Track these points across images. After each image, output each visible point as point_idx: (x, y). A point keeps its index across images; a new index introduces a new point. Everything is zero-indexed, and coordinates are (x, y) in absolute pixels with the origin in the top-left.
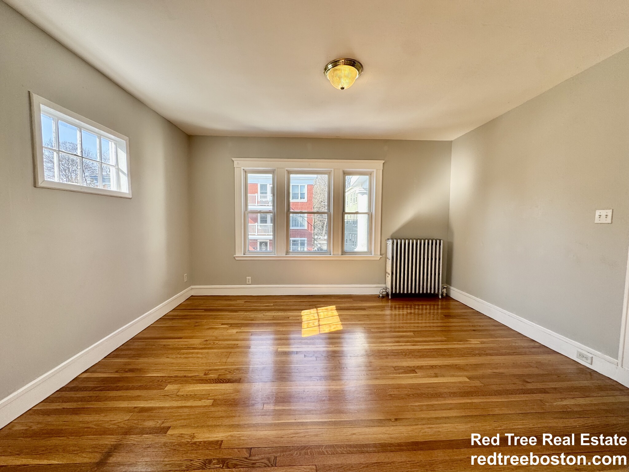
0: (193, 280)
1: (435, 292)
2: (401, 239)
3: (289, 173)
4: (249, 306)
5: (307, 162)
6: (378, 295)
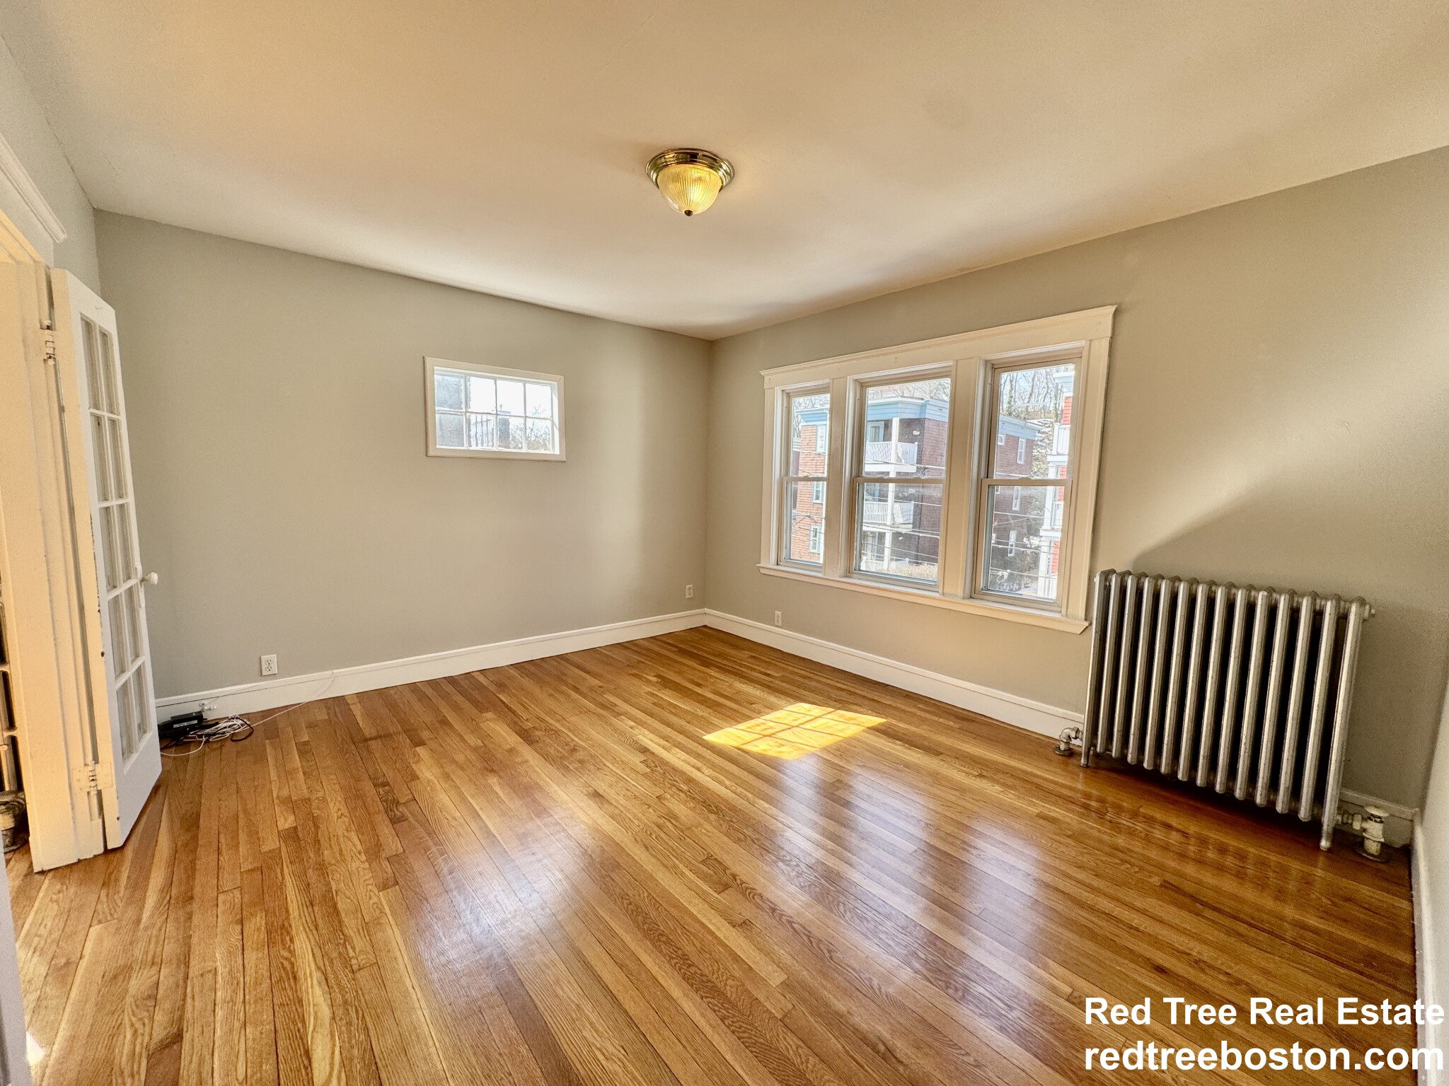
0: (702, 599)
1: (1293, 812)
2: (1140, 577)
3: (863, 386)
4: (741, 665)
5: (894, 353)
6: (1058, 743)
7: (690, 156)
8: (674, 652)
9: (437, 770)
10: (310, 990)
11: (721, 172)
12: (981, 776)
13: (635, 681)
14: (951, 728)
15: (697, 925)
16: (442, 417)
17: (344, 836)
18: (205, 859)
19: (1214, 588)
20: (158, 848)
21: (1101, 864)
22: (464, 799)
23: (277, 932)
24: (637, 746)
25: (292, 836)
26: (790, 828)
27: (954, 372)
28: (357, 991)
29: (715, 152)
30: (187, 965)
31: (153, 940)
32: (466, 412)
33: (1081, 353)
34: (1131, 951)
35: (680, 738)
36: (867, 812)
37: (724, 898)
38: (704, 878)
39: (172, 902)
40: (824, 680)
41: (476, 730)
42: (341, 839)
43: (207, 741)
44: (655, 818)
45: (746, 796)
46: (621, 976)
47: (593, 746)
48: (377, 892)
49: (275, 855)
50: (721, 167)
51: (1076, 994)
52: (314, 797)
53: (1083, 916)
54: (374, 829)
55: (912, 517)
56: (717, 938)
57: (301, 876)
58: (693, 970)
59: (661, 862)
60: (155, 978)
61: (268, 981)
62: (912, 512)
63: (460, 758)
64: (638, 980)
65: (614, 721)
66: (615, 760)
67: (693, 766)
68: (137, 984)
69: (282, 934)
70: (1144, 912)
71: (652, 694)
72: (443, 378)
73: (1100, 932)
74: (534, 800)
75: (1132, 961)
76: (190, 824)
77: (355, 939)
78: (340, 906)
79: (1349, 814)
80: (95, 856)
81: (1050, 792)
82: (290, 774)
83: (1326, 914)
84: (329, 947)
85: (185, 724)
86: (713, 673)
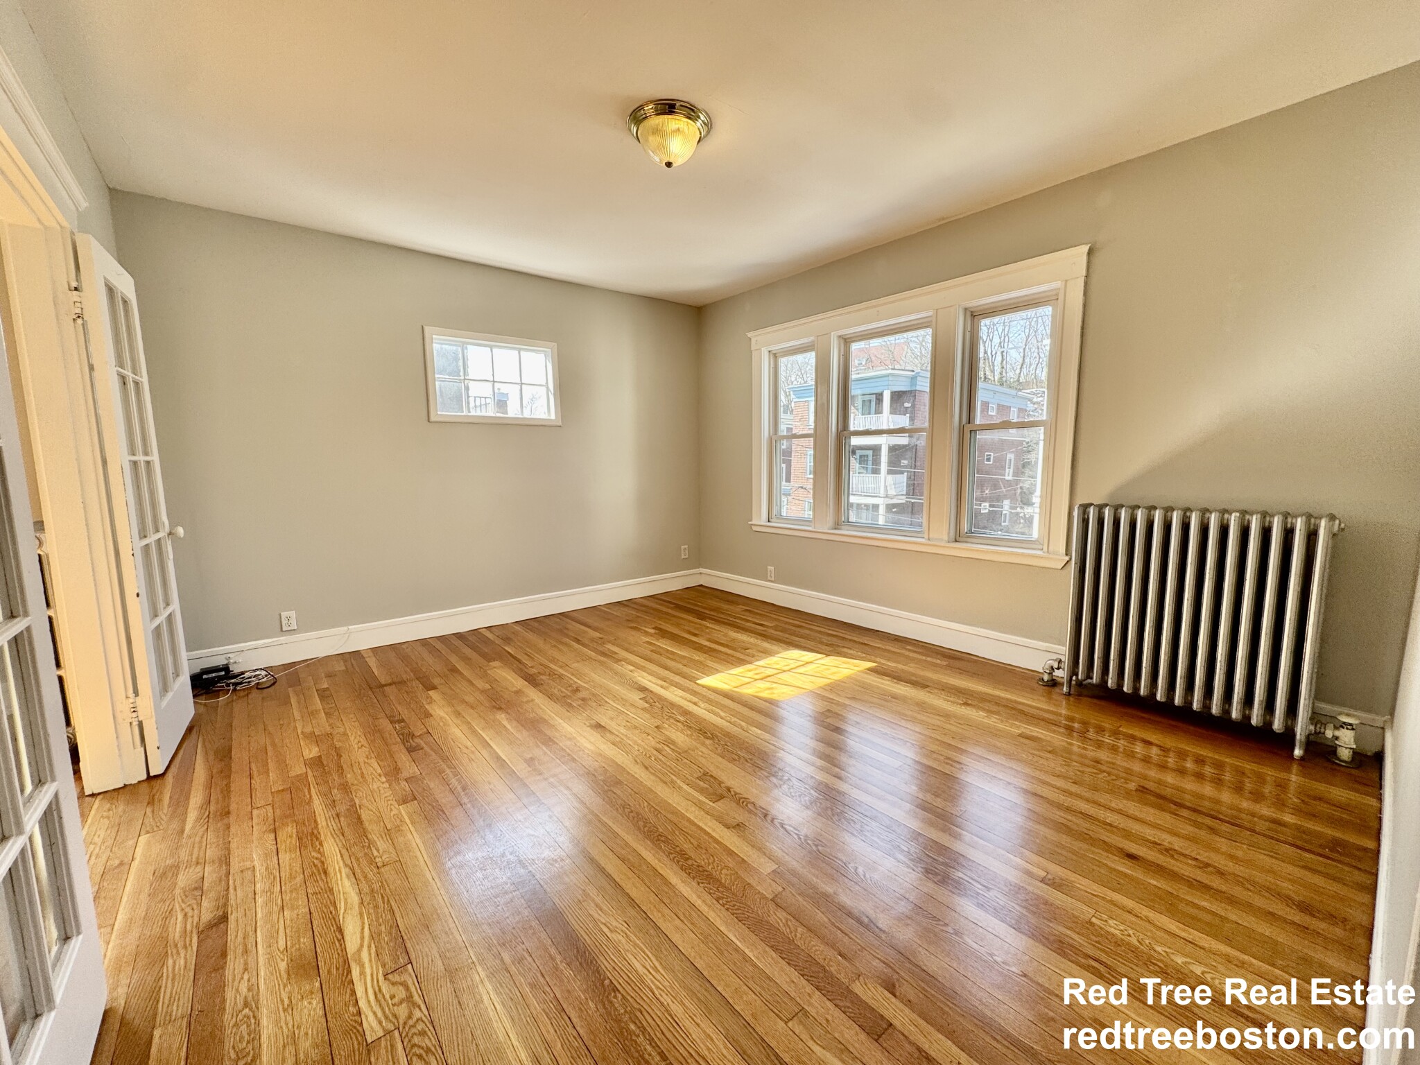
1: (1268, 724)
2: (1117, 508)
3: (846, 341)
4: (735, 618)
5: (875, 306)
6: (1041, 675)
7: (668, 107)
8: (671, 608)
9: (449, 709)
10: (340, 883)
11: (699, 123)
12: (966, 704)
13: (633, 633)
14: (936, 665)
15: (693, 828)
16: (441, 384)
17: (365, 763)
18: (239, 783)
19: (1188, 514)
20: (195, 775)
21: (1078, 773)
22: (474, 732)
23: (307, 837)
24: (636, 686)
25: (317, 762)
26: (783, 750)
27: (934, 324)
28: (382, 883)
29: (692, 102)
30: (228, 864)
31: (196, 845)
32: (465, 379)
33: (1057, 295)
34: (1104, 842)
35: (677, 679)
36: (855, 735)
37: (719, 806)
38: (702, 791)
39: (211, 816)
40: (817, 628)
41: (484, 676)
42: (362, 765)
43: (235, 690)
44: (653, 743)
45: (740, 725)
46: (624, 868)
47: (595, 686)
48: (397, 806)
49: (303, 779)
50: (699, 117)
51: (1049, 876)
52: (335, 733)
53: (1059, 815)
54: (391, 756)
55: (905, 489)
56: (712, 837)
57: (327, 795)
58: (690, 862)
59: (660, 778)
60: (200, 875)
61: (302, 876)
62: (905, 484)
63: (470, 699)
64: (639, 870)
65: (616, 666)
66: (615, 698)
67: (690, 701)
68: (184, 879)
69: (312, 840)
70: (1120, 812)
71: (650, 643)
72: (441, 346)
73: (1075, 827)
74: (540, 731)
75: (1107, 851)
76: (224, 755)
77: (378, 843)
78: (364, 817)
79: (1322, 724)
80: (139, 782)
81: (1033, 716)
82: (313, 714)
83: (1297, 811)
84: (355, 849)
85: (214, 675)
86: (708, 625)
